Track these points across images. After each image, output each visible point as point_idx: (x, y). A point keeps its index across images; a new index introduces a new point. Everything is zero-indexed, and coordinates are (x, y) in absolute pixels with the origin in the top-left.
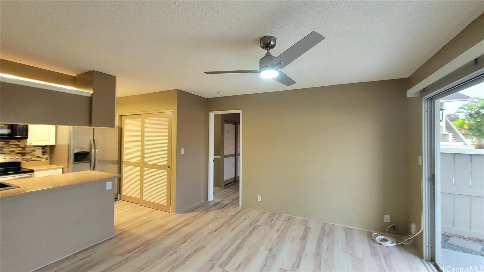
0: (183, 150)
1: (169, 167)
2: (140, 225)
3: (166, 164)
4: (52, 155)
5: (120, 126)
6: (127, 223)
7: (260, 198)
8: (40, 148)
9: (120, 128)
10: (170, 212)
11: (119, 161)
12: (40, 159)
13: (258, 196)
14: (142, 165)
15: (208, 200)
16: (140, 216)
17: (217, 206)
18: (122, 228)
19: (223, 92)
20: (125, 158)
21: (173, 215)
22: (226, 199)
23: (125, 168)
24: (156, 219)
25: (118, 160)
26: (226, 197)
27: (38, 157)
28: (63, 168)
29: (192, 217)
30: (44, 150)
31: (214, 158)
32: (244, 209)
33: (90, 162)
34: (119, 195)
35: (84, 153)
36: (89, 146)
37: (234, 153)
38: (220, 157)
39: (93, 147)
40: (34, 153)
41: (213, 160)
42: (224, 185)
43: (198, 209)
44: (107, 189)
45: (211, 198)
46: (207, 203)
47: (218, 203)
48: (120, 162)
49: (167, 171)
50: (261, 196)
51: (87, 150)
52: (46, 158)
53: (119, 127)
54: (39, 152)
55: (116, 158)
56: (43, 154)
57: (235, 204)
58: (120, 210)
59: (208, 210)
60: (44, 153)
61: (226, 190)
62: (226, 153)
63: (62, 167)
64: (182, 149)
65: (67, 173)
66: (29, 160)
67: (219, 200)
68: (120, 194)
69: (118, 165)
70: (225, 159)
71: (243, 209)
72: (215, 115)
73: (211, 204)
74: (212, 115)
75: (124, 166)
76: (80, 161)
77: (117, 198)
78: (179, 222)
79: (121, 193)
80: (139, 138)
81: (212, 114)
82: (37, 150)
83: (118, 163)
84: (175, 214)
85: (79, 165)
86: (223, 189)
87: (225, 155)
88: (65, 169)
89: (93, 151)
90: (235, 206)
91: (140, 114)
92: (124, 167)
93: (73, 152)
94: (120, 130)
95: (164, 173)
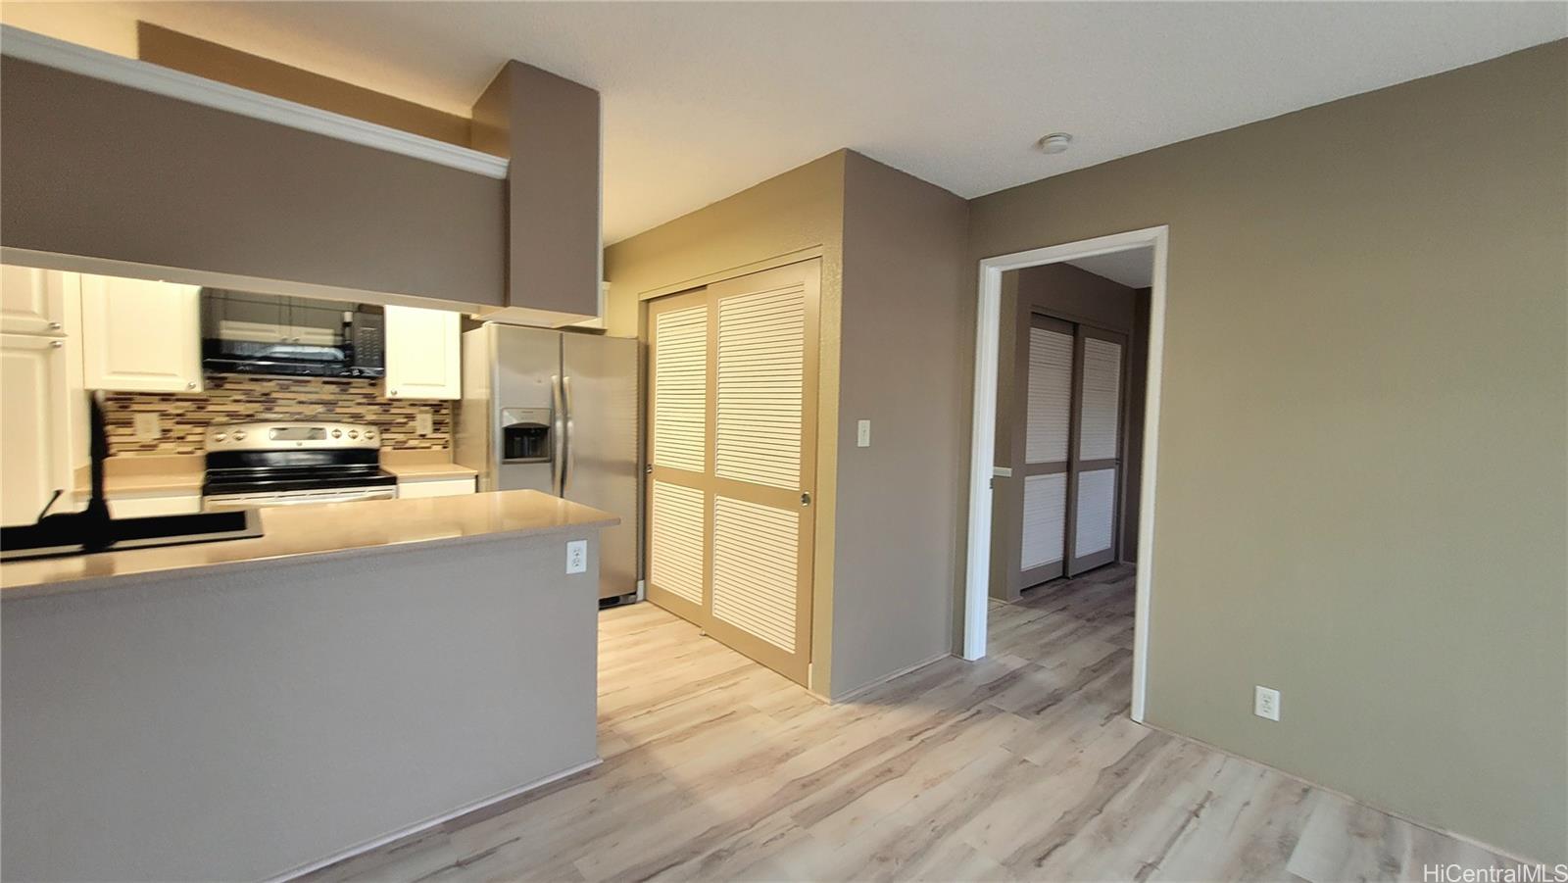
0: (864, 427)
1: (805, 498)
2: (695, 727)
3: (795, 486)
4: (458, 436)
5: (642, 340)
6: (649, 706)
7: (1269, 703)
8: (427, 408)
9: (642, 347)
10: (810, 687)
11: (641, 464)
12: (428, 445)
13: (1260, 690)
14: (710, 484)
15: (963, 655)
16: (700, 685)
17: (1012, 696)
18: (629, 726)
19: (1069, 138)
20: (659, 457)
21: (824, 703)
22: (1049, 663)
23: (658, 489)
24: (757, 711)
25: (638, 461)
26: (1048, 650)
27: (423, 436)
28: (477, 477)
29: (902, 731)
30: (438, 418)
31: (994, 476)
32: (1166, 740)
33: (552, 460)
34: (641, 583)
35: (535, 429)
36: (546, 404)
37: (1063, 457)
38: (1010, 470)
39: (559, 414)
40: (411, 424)
41: (992, 480)
42: (1022, 591)
43: (928, 694)
44: (571, 569)
45: (976, 646)
46: (959, 670)
47: (1013, 678)
48: (643, 469)
49: (797, 514)
50: (1276, 694)
51: (542, 420)
52: (442, 442)
53: (639, 343)
54: (424, 422)
55: (631, 454)
56: (436, 430)
57: (1098, 697)
58: (637, 643)
59: (973, 711)
60: (438, 426)
61: (1034, 614)
62: (1032, 457)
63: (475, 472)
64: (860, 422)
65: (487, 491)
66: (400, 446)
67: (1015, 663)
68: (644, 578)
69: (637, 477)
70: (1027, 478)
71: (1158, 736)
72: (1004, 273)
73: (979, 678)
74: (991, 276)
75: (655, 482)
76: (522, 456)
77: (635, 593)
78: (845, 751)
79: (647, 578)
80: (701, 381)
81: (992, 270)
82: (419, 417)
83: (637, 469)
84: (828, 701)
85: (521, 469)
86: (1020, 609)
87: (1028, 461)
88: (483, 481)
89: (559, 424)
90: (1103, 709)
91: (704, 287)
92: (655, 487)
93: (501, 423)
94: (642, 353)
95: (788, 521)
